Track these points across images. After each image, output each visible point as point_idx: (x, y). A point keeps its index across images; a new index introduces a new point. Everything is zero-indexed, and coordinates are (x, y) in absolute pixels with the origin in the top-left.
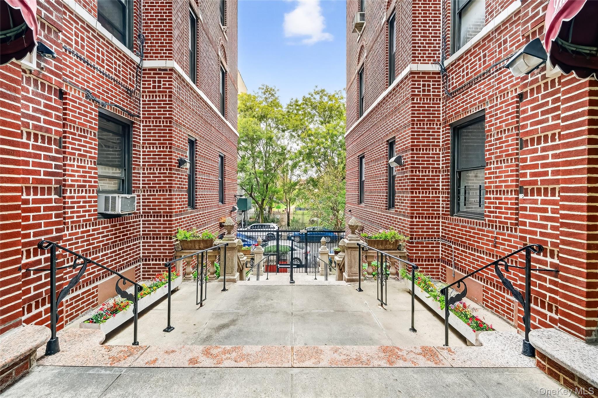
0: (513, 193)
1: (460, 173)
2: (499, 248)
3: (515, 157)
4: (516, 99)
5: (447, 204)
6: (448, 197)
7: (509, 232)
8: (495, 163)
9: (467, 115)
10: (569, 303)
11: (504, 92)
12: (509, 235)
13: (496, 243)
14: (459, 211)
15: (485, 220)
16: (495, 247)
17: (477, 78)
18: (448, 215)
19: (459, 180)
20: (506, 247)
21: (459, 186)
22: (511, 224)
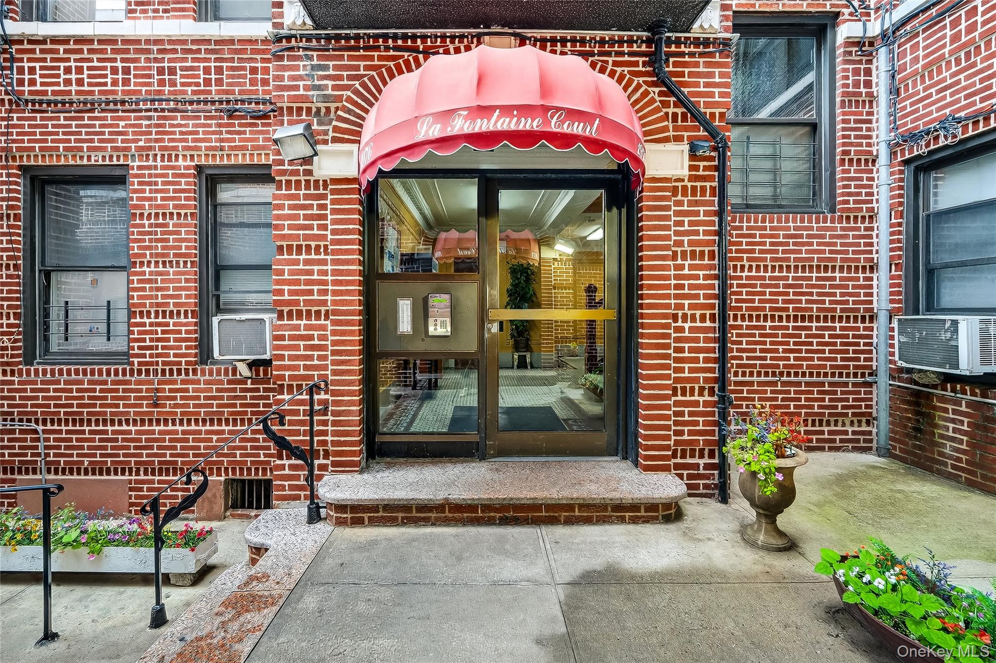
0: (190, 315)
1: (47, 275)
2: (164, 406)
3: (192, 259)
4: (192, 171)
5: (16, 341)
6: (18, 326)
7: (183, 376)
8: (153, 265)
9: (79, 162)
10: (342, 439)
11: (169, 153)
12: (183, 382)
13: (159, 398)
14: (47, 350)
15: (132, 364)
16: (156, 405)
17: (108, 103)
18: (20, 363)
19: (47, 288)
20: (179, 402)
21: (47, 301)
22: (187, 363)
